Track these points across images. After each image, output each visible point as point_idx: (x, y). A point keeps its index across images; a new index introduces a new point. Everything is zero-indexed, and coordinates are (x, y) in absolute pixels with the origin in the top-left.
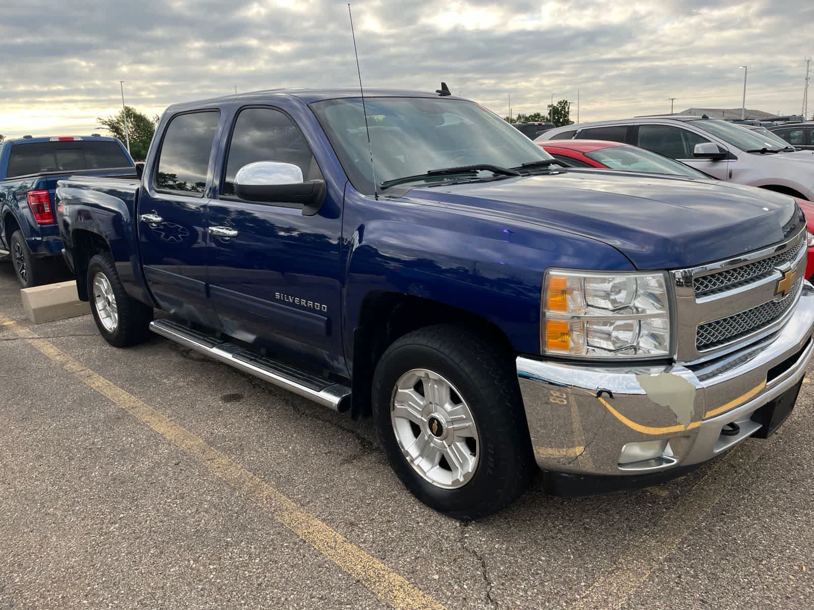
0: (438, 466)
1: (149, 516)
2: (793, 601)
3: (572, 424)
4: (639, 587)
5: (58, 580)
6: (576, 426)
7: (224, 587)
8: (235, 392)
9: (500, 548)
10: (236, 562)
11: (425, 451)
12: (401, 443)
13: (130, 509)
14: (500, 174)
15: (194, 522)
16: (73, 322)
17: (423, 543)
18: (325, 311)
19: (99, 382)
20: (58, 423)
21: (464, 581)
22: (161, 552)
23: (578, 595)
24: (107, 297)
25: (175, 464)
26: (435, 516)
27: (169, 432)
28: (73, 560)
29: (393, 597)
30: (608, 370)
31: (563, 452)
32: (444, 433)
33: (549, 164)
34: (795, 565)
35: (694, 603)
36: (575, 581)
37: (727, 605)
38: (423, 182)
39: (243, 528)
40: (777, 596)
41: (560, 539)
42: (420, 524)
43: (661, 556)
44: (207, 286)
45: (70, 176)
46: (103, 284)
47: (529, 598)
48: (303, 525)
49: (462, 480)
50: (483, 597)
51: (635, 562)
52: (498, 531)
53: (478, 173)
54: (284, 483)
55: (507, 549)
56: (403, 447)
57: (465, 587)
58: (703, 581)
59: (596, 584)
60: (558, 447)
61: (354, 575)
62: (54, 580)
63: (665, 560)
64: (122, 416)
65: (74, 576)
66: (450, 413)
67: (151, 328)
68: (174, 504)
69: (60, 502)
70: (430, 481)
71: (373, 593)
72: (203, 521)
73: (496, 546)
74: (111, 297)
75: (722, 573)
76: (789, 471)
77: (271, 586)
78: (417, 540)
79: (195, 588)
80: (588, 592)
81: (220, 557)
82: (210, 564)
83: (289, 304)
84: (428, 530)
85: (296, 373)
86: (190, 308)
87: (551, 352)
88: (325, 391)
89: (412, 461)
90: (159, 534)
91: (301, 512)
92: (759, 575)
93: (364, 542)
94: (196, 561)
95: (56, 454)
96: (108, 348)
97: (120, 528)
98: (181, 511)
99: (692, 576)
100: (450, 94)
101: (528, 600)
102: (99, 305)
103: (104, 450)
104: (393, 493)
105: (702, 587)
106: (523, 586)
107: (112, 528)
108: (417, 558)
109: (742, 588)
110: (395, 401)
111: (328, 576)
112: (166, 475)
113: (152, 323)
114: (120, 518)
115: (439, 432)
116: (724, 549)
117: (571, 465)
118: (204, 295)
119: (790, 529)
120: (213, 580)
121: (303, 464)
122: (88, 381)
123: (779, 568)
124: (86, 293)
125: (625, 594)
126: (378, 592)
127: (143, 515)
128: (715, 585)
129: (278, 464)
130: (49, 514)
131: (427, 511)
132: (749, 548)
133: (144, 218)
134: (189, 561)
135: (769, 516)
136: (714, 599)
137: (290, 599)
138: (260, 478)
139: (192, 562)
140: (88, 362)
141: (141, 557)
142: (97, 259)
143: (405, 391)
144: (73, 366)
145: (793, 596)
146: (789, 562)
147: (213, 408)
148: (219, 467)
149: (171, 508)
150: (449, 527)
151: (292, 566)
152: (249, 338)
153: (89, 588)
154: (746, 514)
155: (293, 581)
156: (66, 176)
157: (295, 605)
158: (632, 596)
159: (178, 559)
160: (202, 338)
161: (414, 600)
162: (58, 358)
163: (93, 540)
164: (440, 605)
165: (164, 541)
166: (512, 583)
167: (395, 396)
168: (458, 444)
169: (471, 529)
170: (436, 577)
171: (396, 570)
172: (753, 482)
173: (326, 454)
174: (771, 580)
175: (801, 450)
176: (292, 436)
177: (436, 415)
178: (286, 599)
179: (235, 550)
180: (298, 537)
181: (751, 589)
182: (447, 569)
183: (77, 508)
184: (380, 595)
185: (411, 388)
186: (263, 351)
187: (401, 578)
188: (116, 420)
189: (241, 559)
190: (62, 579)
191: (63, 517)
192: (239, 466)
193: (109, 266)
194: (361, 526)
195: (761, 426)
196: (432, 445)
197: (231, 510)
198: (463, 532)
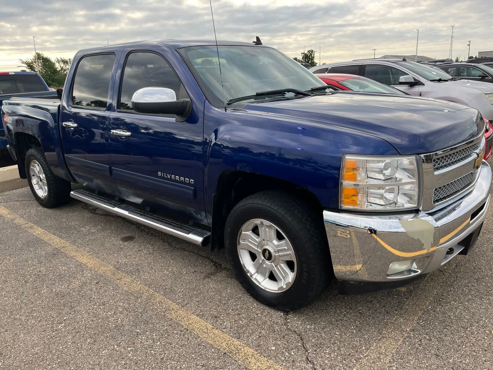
0: (268, 279)
1: (83, 318)
2: (489, 352)
3: (353, 250)
4: (398, 348)
5: (28, 363)
6: (357, 251)
7: (139, 362)
8: (129, 235)
9: (311, 328)
10: (144, 345)
11: (259, 270)
12: (244, 265)
13: (70, 313)
14: (299, 94)
15: (114, 320)
16: (16, 192)
17: (262, 327)
18: (193, 183)
19: (38, 231)
20: (15, 259)
21: (291, 350)
22: (95, 341)
23: (362, 355)
24: (39, 176)
25: (96, 283)
26: (267, 310)
27: (89, 262)
28: (37, 349)
29: (248, 362)
30: (380, 218)
31: (348, 268)
32: (273, 259)
33: (326, 89)
34: (487, 330)
35: (432, 357)
36: (359, 346)
37: (451, 357)
38: (253, 100)
39: (146, 323)
40: (479, 350)
41: (346, 320)
42: (259, 315)
43: (408, 328)
44: (110, 168)
45: (11, 98)
46: (36, 168)
47: (333, 359)
48: (185, 319)
49: (285, 287)
50: (304, 359)
51: (393, 332)
52: (307, 317)
53: (286, 94)
54: (169, 293)
55: (315, 328)
56: (245, 268)
57: (292, 353)
58: (435, 342)
59: (372, 348)
60: (345, 265)
61: (222, 350)
62: (25, 363)
63: (411, 330)
64: (56, 253)
65: (39, 360)
66: (277, 246)
67: (71, 196)
68: (99, 309)
69: (23, 311)
70: (264, 288)
71: (235, 361)
72: (119, 319)
73: (308, 327)
74: (43, 176)
75: (445, 337)
76: (474, 273)
77: (170, 359)
78: (258, 325)
79: (120, 364)
80: (368, 353)
81: (134, 343)
82: (128, 347)
83: (167, 179)
84: (264, 318)
85: (172, 222)
86: (98, 182)
87: (345, 207)
88: (192, 234)
89: (251, 276)
90: (92, 329)
91: (183, 311)
92: (467, 338)
93: (225, 328)
94: (119, 345)
95: (16, 279)
96: (41, 208)
97: (65, 326)
98: (105, 314)
99: (428, 340)
100: (261, 44)
101: (332, 360)
102: (34, 181)
103: (48, 275)
104: (239, 296)
105: (435, 346)
106: (328, 352)
107: (60, 326)
108: (260, 337)
109: (459, 346)
110: (240, 239)
111: (205, 351)
112: (91, 290)
113: (72, 192)
114: (64, 320)
115: (270, 258)
116: (444, 322)
117: (353, 276)
118: (108, 174)
119: (480, 308)
120: (131, 358)
121: (179, 280)
122: (30, 231)
123: (478, 333)
124: (25, 174)
125: (390, 353)
126: (239, 360)
127: (80, 317)
128: (442, 345)
129: (163, 280)
130: (16, 319)
131: (262, 307)
132: (459, 321)
133: (64, 124)
134: (114, 346)
135: (467, 301)
136: (443, 354)
137: (183, 367)
138: (153, 290)
139: (116, 346)
140: (29, 219)
141: (82, 345)
142: (32, 151)
143: (246, 233)
144: (19, 221)
145: (489, 350)
146: (483, 329)
147: (116, 245)
148: (125, 284)
149: (98, 311)
150: (277, 316)
151: (181, 346)
152: (139, 201)
153: (50, 367)
154: (453, 300)
155: (183, 355)
156: (8, 97)
158: (395, 354)
159: (106, 345)
160: (107, 201)
161: (262, 363)
162: (9, 216)
163: (48, 335)
164: (279, 366)
165: (95, 334)
166: (320, 350)
167: (240, 236)
168: (282, 265)
169: (291, 317)
170: (273, 348)
171: (248, 345)
172: (454, 281)
173: (193, 273)
174: (474, 340)
176: (170, 262)
177: (267, 247)
178: (181, 367)
179: (143, 337)
180: (183, 327)
181: (464, 346)
182: (280, 343)
183: (35, 314)
184: (240, 361)
185: (250, 231)
186: (148, 209)
187: (253, 351)
188: (53, 256)
189: (148, 343)
190: (31, 362)
191: (26, 321)
192: (139, 283)
193: (41, 156)
194: (222, 318)
195: (464, 248)
196: (264, 266)
197: (137, 311)
198: (286, 319)
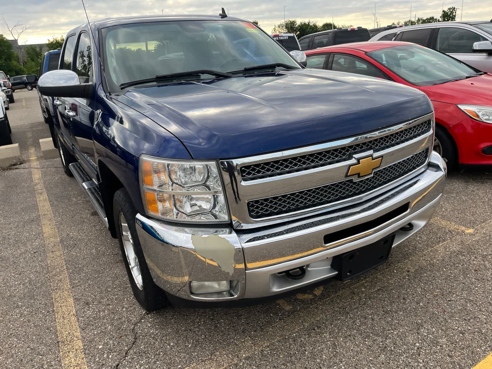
9: (153, 333)
10: (12, 318)
12: (128, 257)
15: (13, 290)
17: (114, 322)
19: (42, 197)
21: (113, 353)
25: (34, 253)
26: (136, 305)
27: (49, 232)
29: (66, 356)
38: (155, 83)
39: (32, 298)
41: (194, 332)
42: (124, 309)
43: (246, 354)
44: (72, 146)
48: (62, 301)
51: (225, 356)
52: (162, 321)
53: (201, 76)
54: (76, 272)
55: (156, 334)
57: (110, 356)
61: (59, 338)
63: (246, 358)
64: (35, 220)
67: (69, 168)
68: (13, 277)
70: (137, 283)
71: (59, 351)
72: (18, 290)
73: (152, 331)
77: (16, 336)
78: (112, 320)
81: (7, 314)
84: (124, 313)
87: (150, 213)
89: (132, 268)
91: (68, 292)
93: (83, 317)
103: (11, 239)
108: (101, 332)
110: (122, 229)
111: (46, 336)
112: (25, 259)
113: (70, 164)
116: (291, 357)
119: (352, 350)
121: (96, 260)
122: (38, 196)
126: (62, 351)
129: (84, 258)
133: (55, 103)
138: (67, 267)
140: (48, 185)
143: (125, 225)
144: (39, 186)
147: (82, 219)
148: (53, 257)
149: (11, 279)
150: (138, 313)
151: (35, 326)
154: (330, 332)
155: (28, 335)
157: (17, 350)
160: (83, 176)
161: (76, 360)
162: (37, 181)
166: (138, 359)
169: (148, 317)
170: (100, 347)
171: (83, 338)
172: (357, 308)
175: (416, 287)
176: (106, 241)
178: (15, 346)
179: (17, 311)
180: (53, 308)
182: (111, 342)
184: (61, 353)
187: (81, 344)
188: (30, 222)
189: (16, 317)
192: (63, 258)
194: (91, 306)
195: (337, 272)
197: (35, 285)
198: (141, 319)
